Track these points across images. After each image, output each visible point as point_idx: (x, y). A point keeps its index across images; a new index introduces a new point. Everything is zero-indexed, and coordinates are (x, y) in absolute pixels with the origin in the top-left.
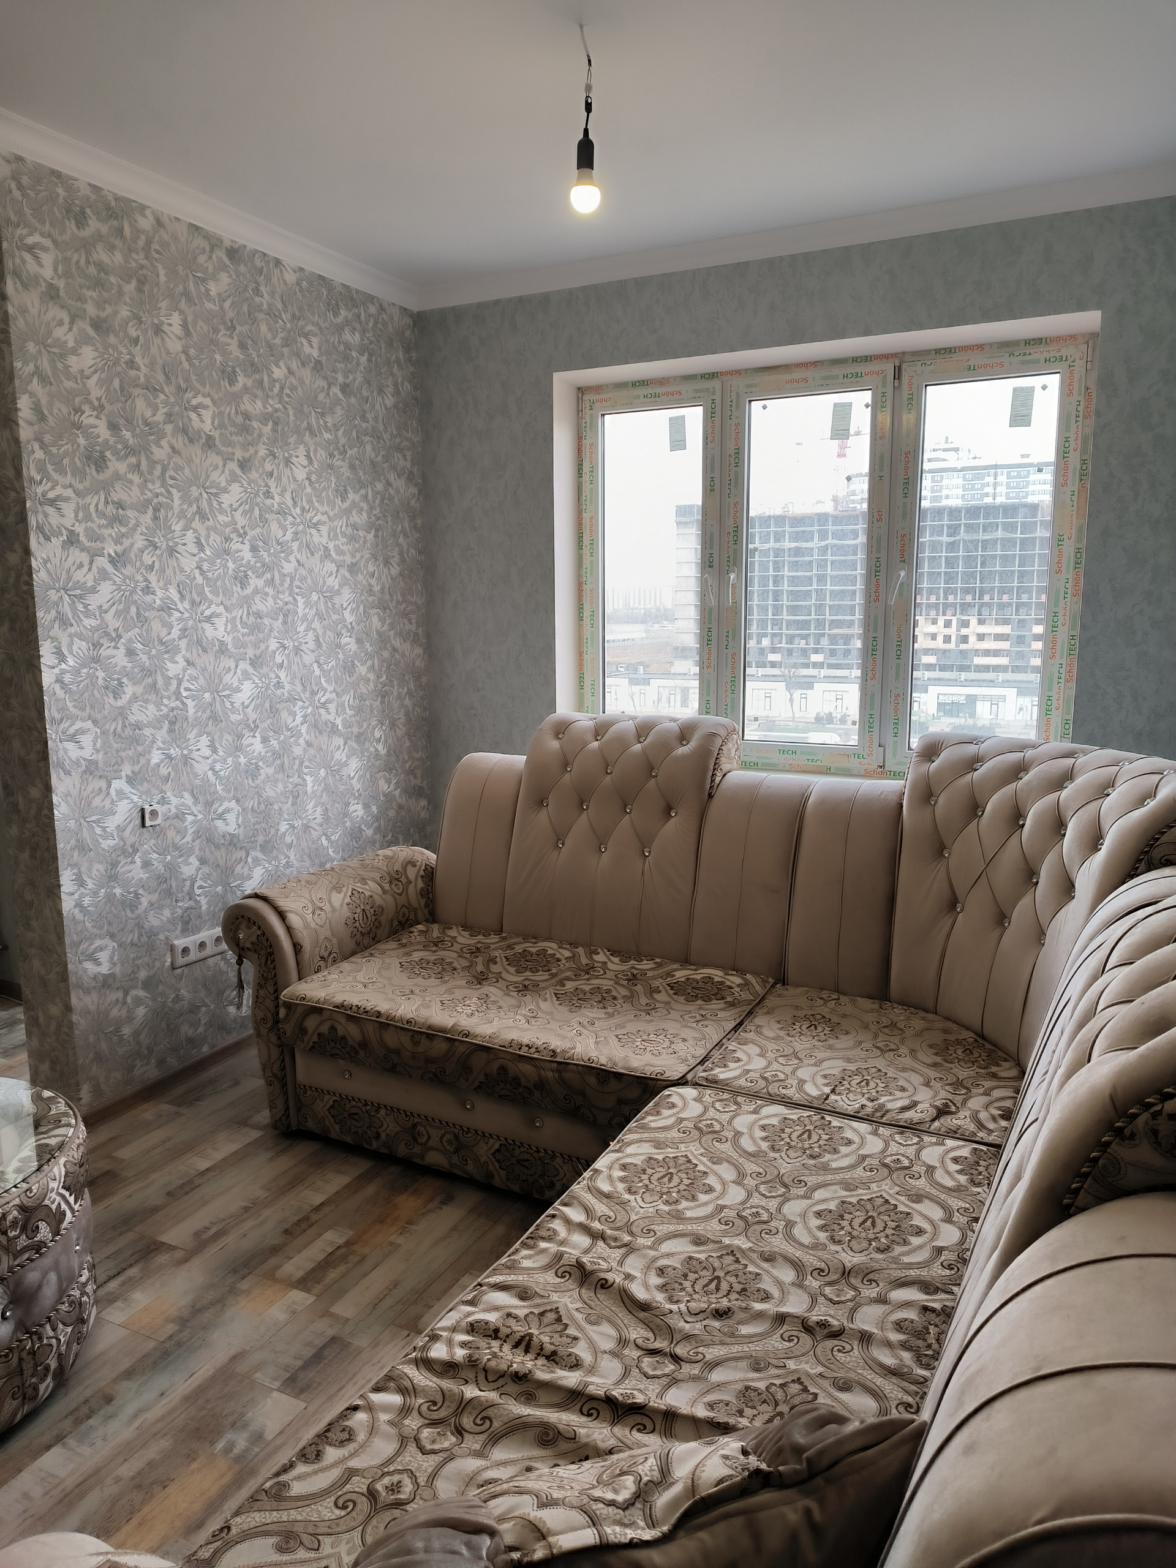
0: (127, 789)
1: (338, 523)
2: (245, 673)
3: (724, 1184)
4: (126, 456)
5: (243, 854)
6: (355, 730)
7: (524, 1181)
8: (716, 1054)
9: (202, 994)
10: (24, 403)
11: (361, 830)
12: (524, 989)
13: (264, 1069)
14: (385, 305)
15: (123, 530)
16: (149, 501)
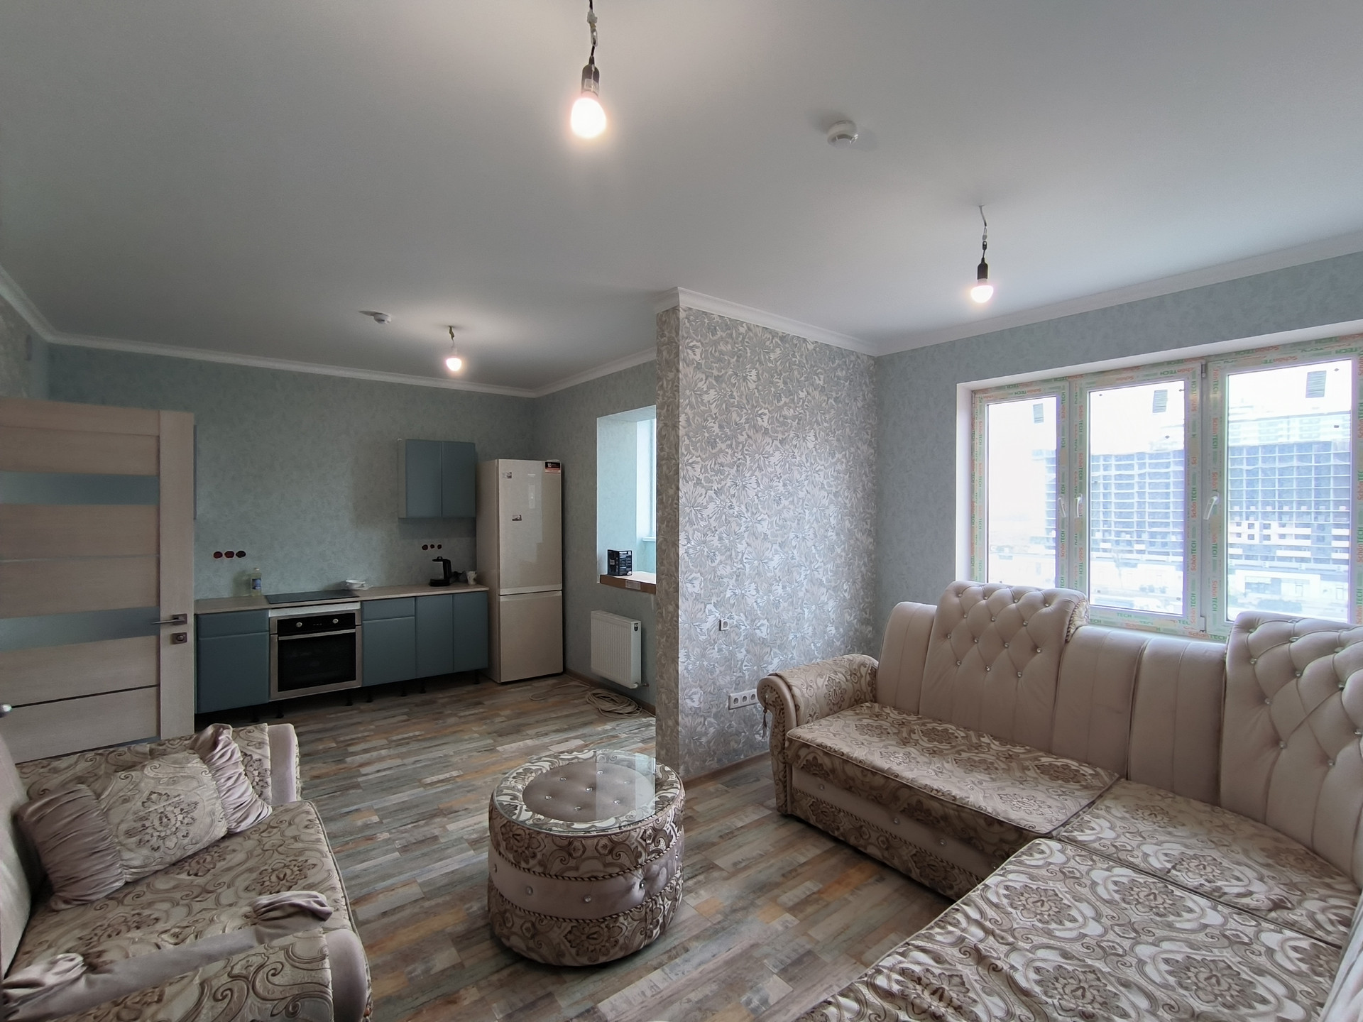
0: (714, 609)
1: (829, 470)
2: (776, 550)
3: (1085, 918)
4: (726, 441)
5: (769, 649)
6: (833, 584)
7: (932, 879)
8: (1075, 822)
9: (743, 725)
10: (682, 418)
11: (833, 641)
12: (933, 753)
13: (774, 775)
14: (860, 355)
15: (722, 477)
16: (735, 462)
